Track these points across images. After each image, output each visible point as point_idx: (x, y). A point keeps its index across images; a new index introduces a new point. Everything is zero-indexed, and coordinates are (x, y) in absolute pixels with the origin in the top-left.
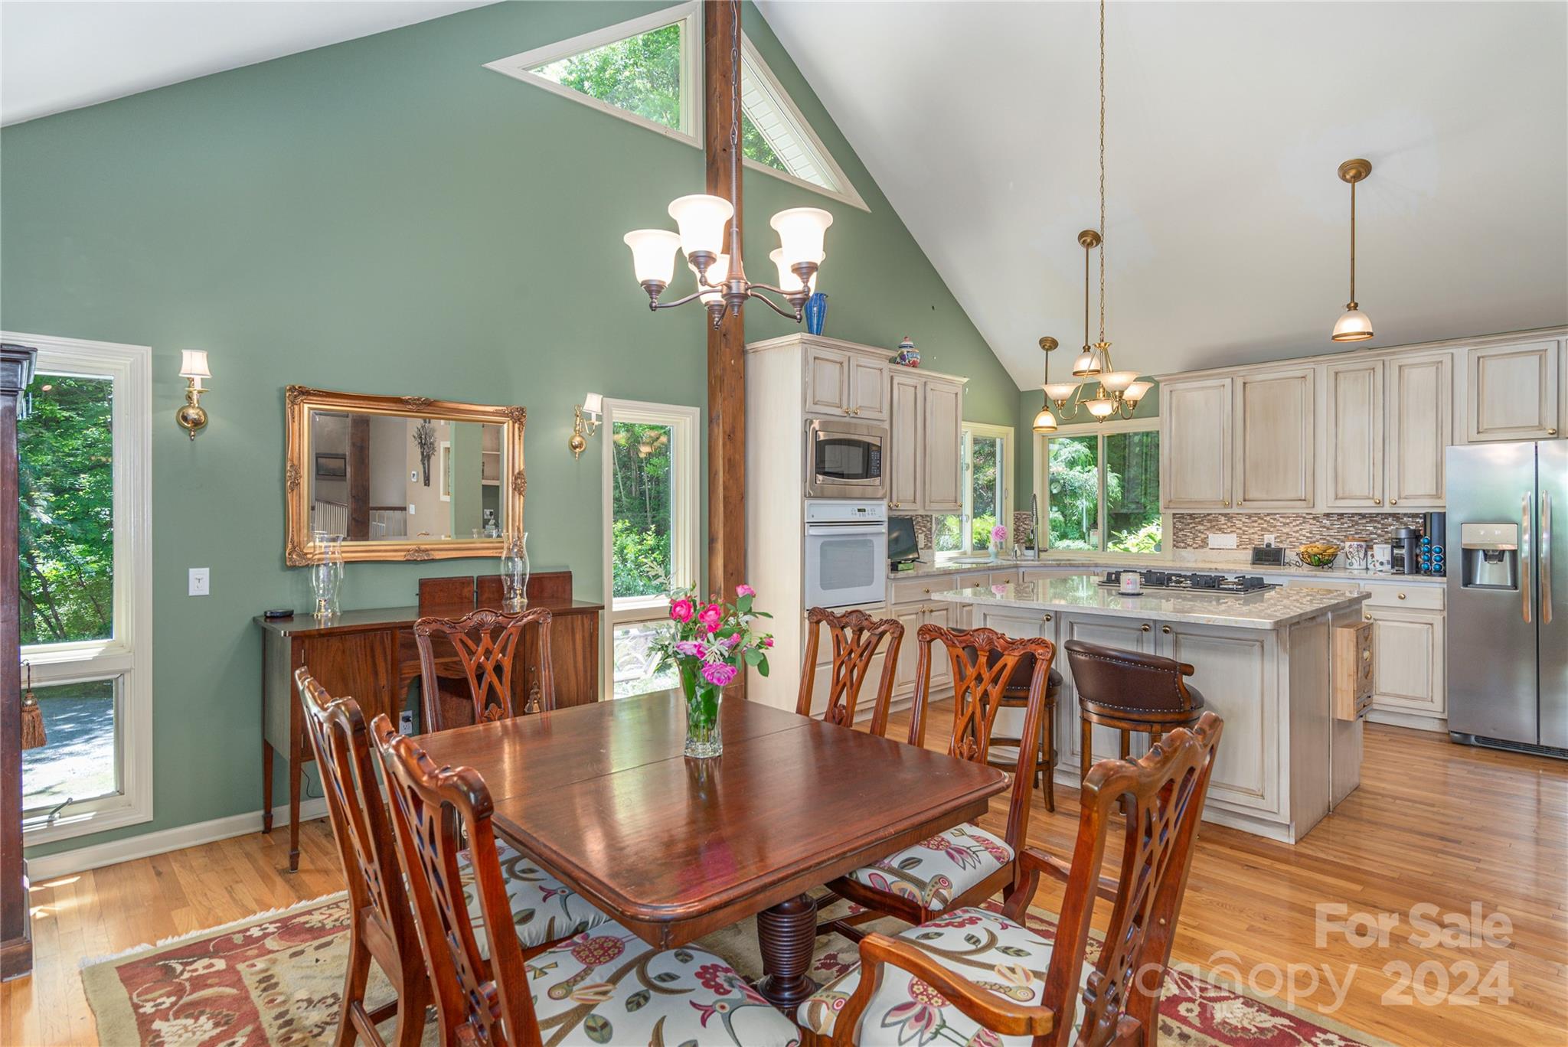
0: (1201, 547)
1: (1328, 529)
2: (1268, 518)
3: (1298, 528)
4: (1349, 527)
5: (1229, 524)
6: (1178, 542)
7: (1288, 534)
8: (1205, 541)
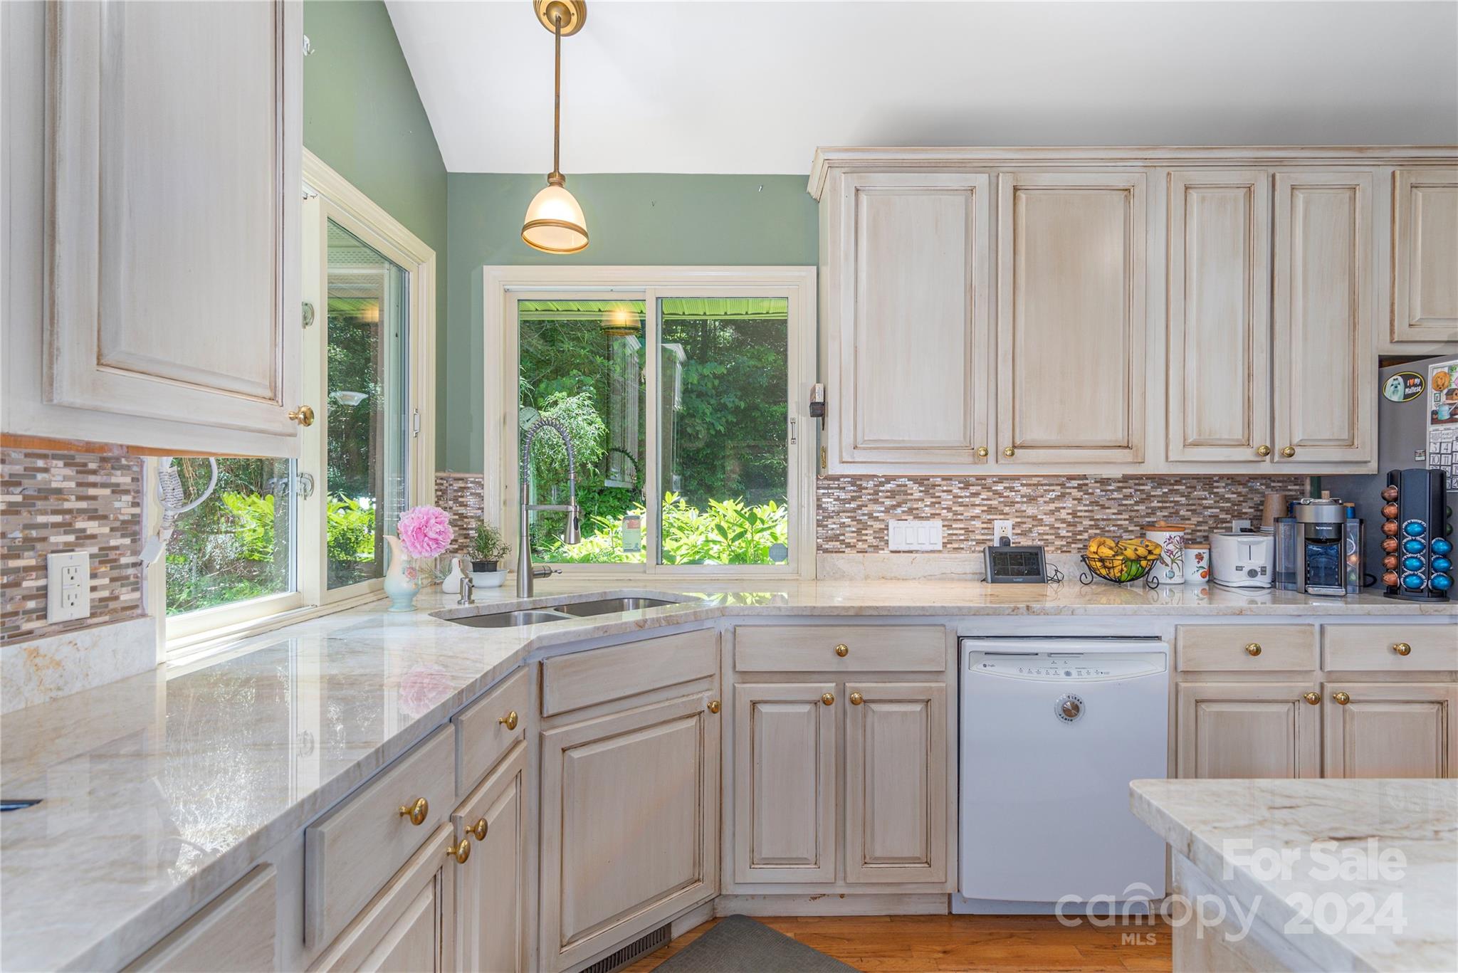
0: (876, 548)
1: (1103, 507)
2: (1000, 487)
3: (1052, 506)
4: (1137, 503)
5: (928, 501)
6: (831, 543)
7: (1034, 518)
8: (881, 536)
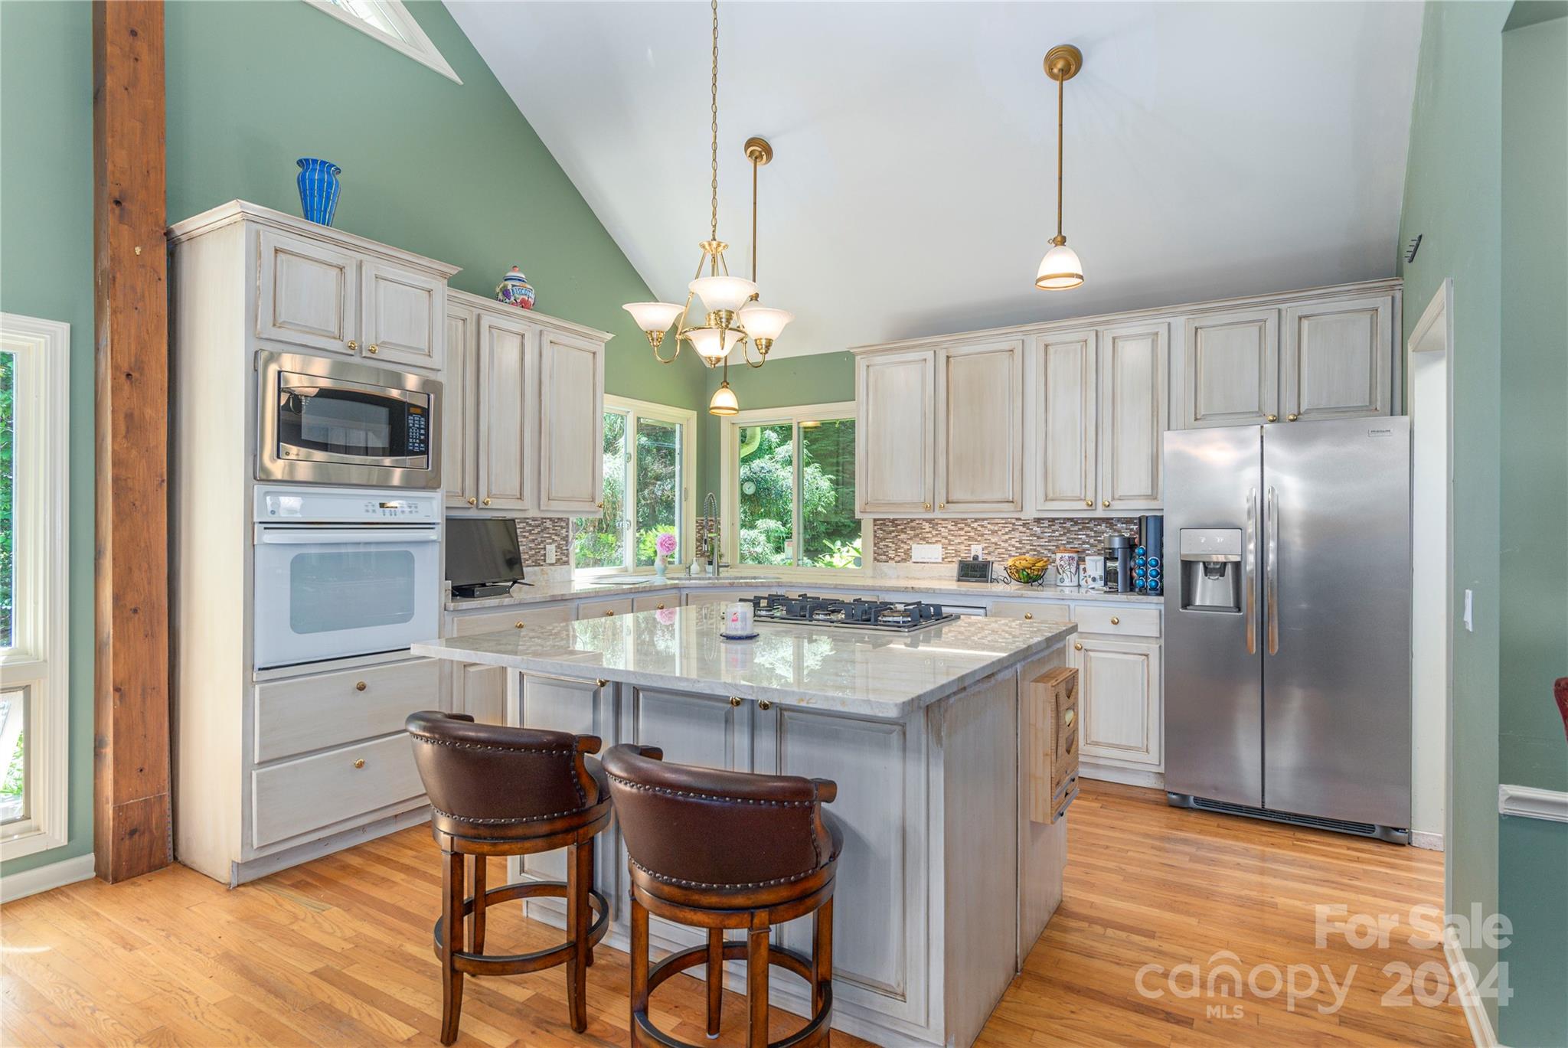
0: (904, 560)
1: (1039, 538)
2: (975, 525)
3: (1007, 537)
4: (1061, 535)
5: (934, 532)
6: (880, 555)
7: (996, 544)
8: (908, 553)
